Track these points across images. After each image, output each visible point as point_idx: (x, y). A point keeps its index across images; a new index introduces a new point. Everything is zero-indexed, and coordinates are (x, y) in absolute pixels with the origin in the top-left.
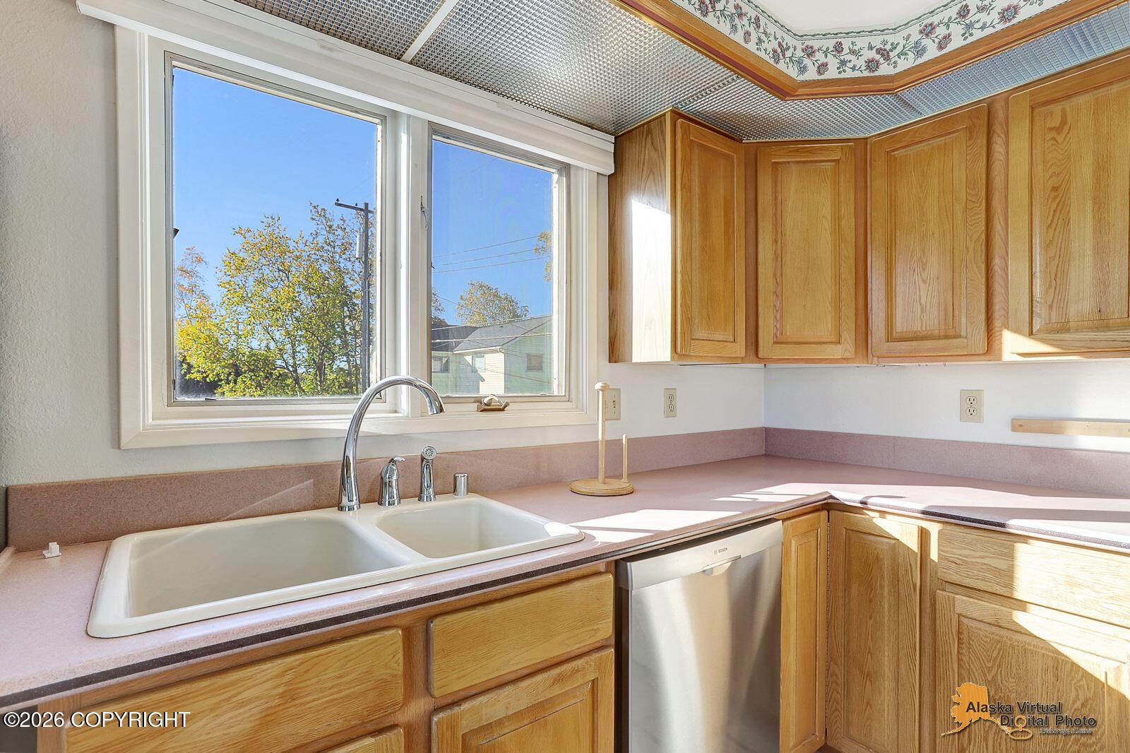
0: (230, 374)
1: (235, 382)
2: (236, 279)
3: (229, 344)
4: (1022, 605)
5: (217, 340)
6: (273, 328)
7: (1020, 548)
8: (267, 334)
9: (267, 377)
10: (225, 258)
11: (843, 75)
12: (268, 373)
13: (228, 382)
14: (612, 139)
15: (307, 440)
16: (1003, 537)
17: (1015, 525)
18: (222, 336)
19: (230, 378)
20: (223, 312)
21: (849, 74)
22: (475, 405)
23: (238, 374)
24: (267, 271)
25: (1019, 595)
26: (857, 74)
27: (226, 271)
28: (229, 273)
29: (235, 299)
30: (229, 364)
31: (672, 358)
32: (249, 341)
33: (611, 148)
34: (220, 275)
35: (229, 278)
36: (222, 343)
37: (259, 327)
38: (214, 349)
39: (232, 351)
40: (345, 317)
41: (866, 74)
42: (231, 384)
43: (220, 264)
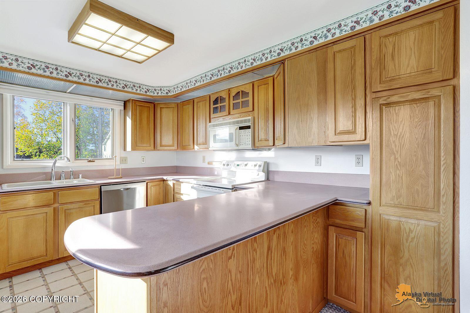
0: (37, 152)
1: (39, 156)
2: (40, 112)
3: (37, 140)
4: (182, 194)
5: (31, 138)
6: (58, 133)
7: (182, 184)
8: (55, 135)
9: (54, 154)
10: (35, 103)
11: (162, 95)
12: (55, 152)
13: (36, 156)
14: (123, 102)
15: (45, 167)
16: (179, 182)
17: (181, 180)
18: (33, 136)
19: (37, 154)
20: (34, 126)
21: (163, 95)
22: (87, 161)
23: (41, 152)
24: (55, 109)
25: (182, 192)
26: (164, 95)
27: (35, 108)
28: (37, 109)
29: (39, 120)
30: (36, 148)
31: (132, 150)
32: (47, 138)
33: (123, 104)
34: (32, 110)
35: (37, 111)
36: (33, 139)
37: (51, 132)
38: (30, 142)
39: (38, 142)
40: (94, 127)
41: (166, 95)
42: (37, 157)
43: (32, 106)
